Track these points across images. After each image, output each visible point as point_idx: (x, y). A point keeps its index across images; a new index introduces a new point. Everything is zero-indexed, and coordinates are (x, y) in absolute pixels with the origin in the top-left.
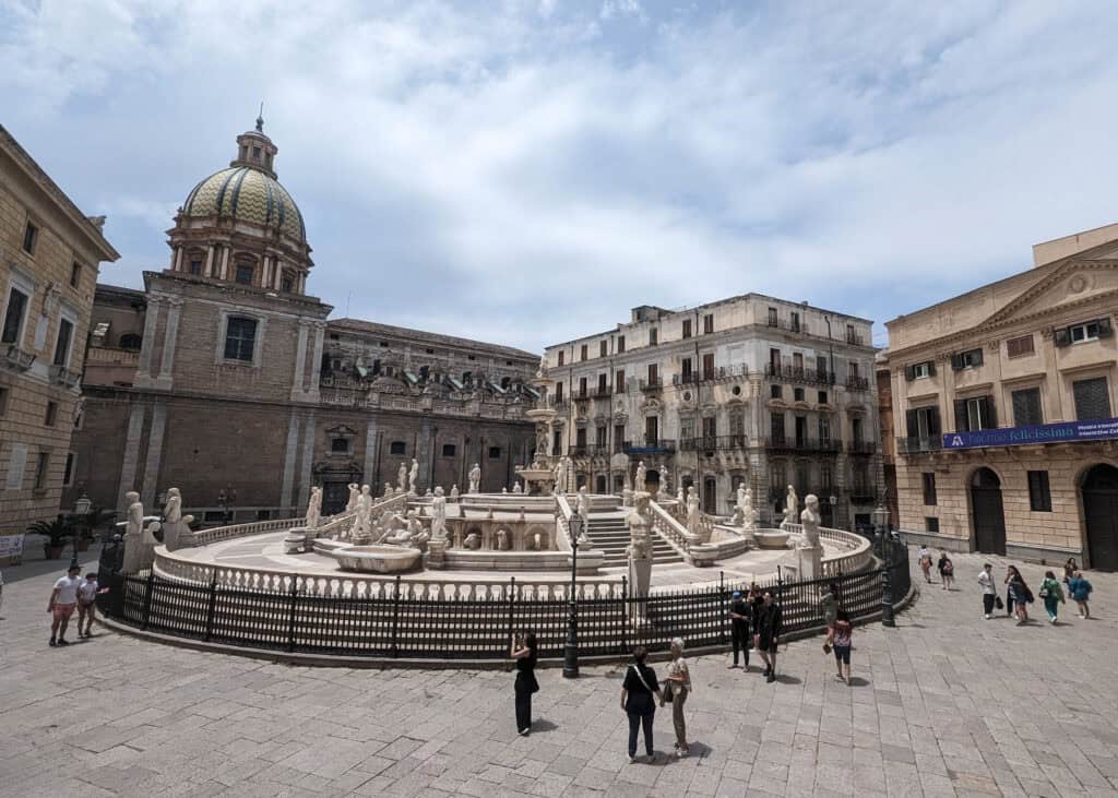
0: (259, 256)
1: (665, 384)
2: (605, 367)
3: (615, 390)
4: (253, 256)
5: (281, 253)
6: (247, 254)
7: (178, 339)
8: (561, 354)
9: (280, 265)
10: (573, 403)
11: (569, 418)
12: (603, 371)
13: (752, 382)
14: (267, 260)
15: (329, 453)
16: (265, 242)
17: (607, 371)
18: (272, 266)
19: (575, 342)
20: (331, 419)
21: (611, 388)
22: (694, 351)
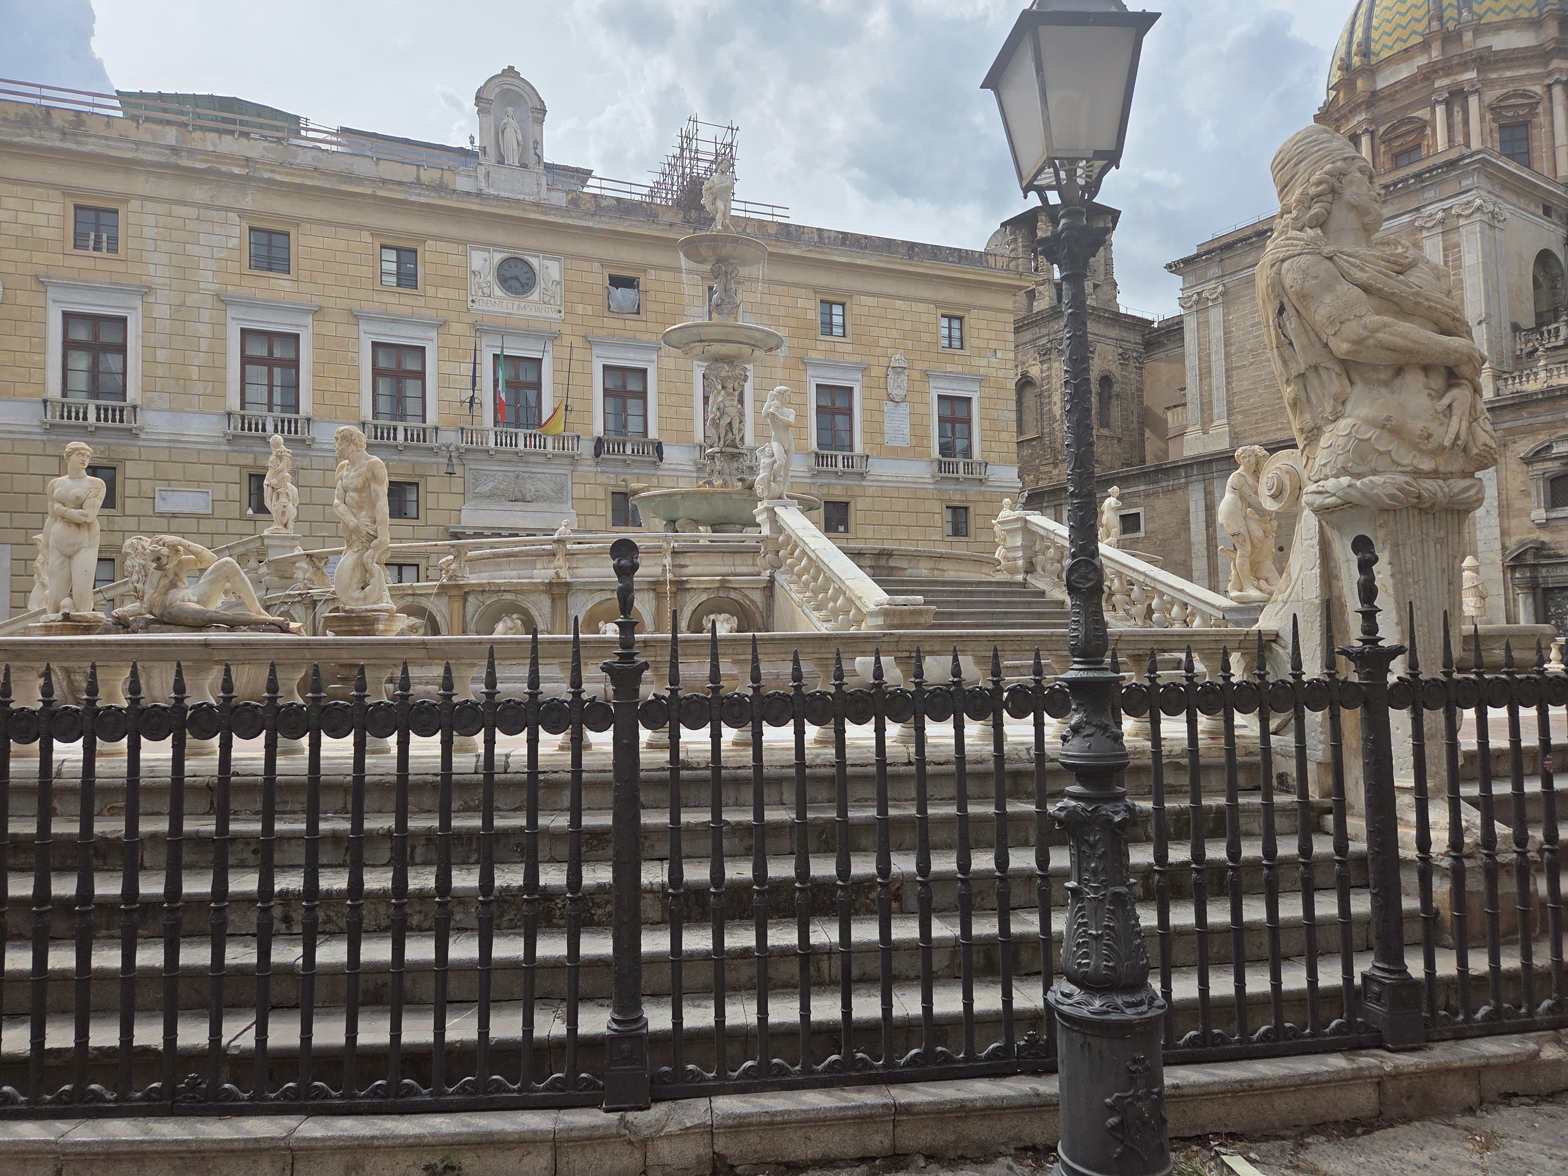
0: (1423, 113)
4: (1411, 120)
5: (1472, 75)
6: (1402, 123)
7: (1227, 355)
9: (1473, 101)
14: (1440, 110)
15: (1540, 514)
16: (1428, 74)
18: (1458, 117)
20: (1531, 431)
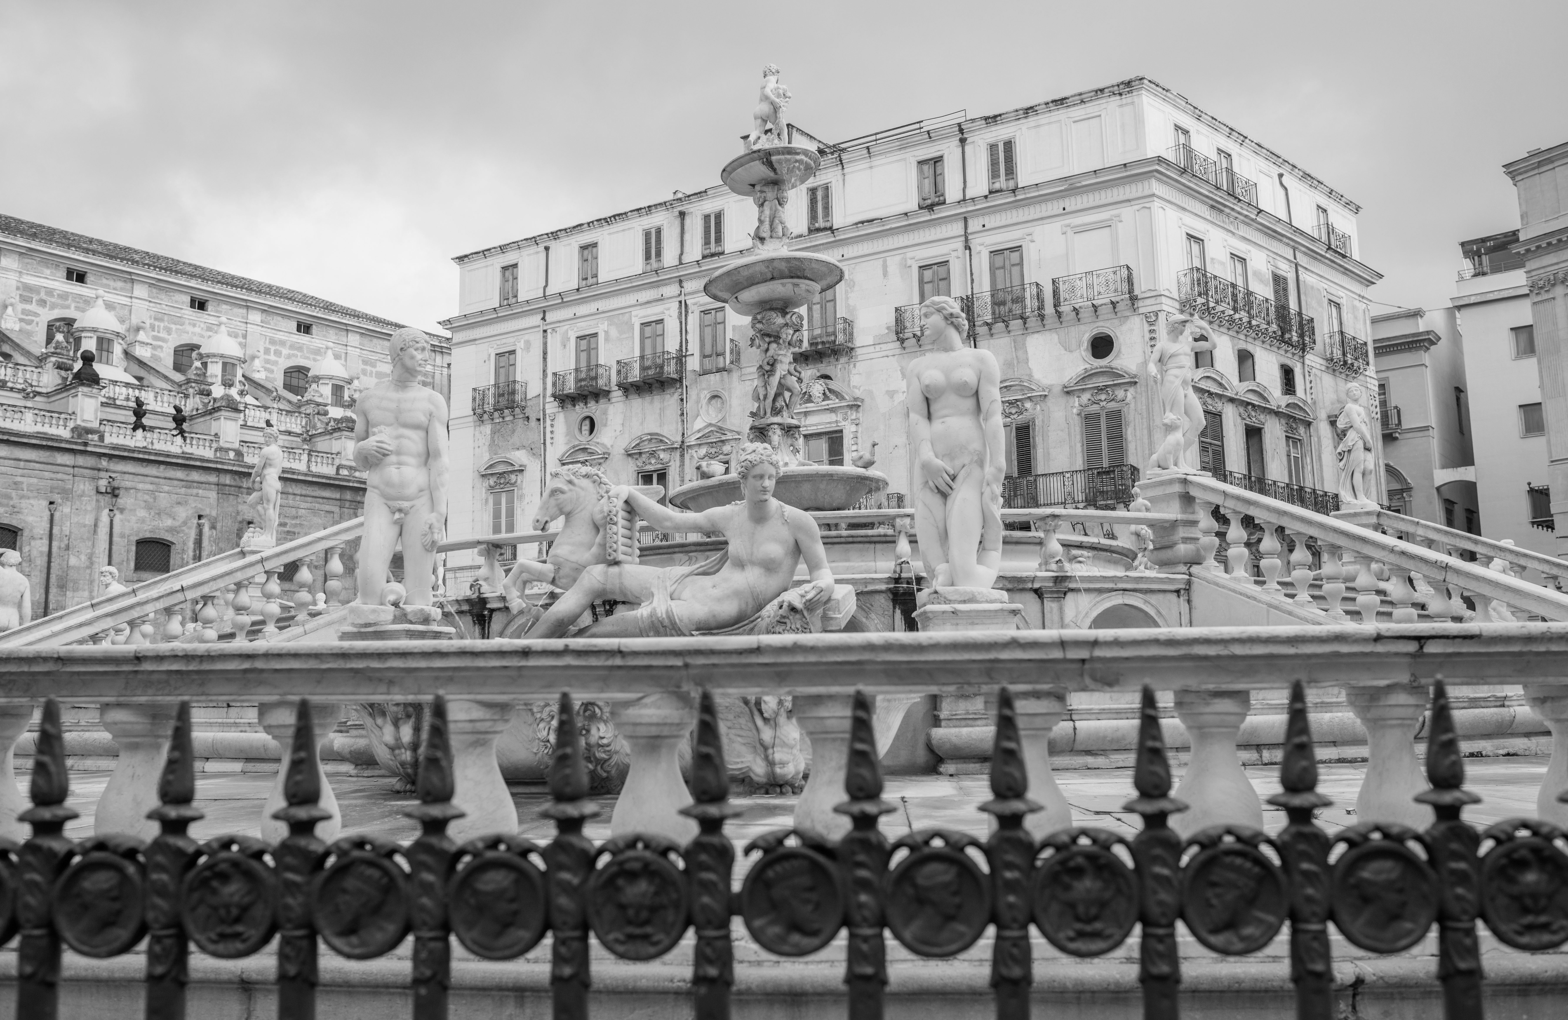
1: (861, 339)
2: (661, 299)
3: (693, 364)
8: (510, 269)
10: (552, 407)
11: (539, 450)
12: (652, 313)
13: (1151, 319)
17: (670, 313)
19: (555, 235)
21: (681, 358)
22: (959, 244)
